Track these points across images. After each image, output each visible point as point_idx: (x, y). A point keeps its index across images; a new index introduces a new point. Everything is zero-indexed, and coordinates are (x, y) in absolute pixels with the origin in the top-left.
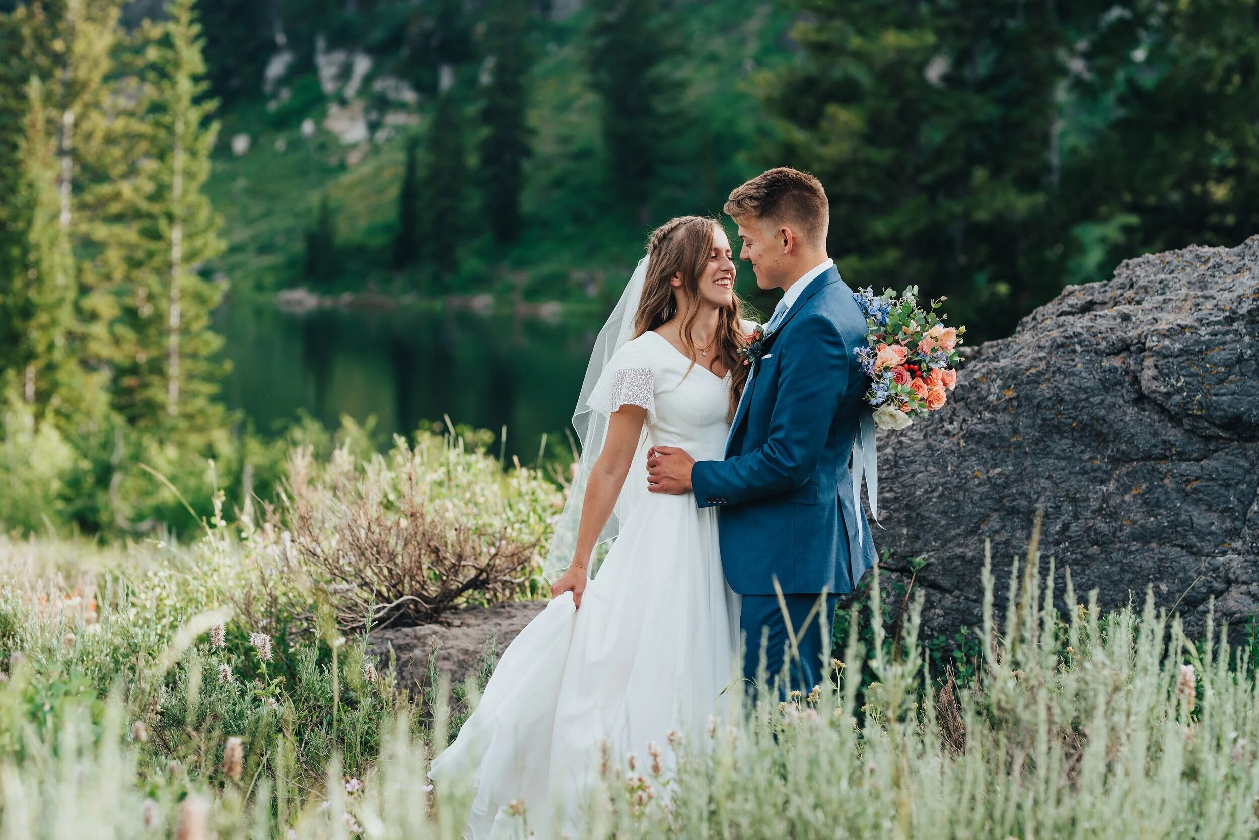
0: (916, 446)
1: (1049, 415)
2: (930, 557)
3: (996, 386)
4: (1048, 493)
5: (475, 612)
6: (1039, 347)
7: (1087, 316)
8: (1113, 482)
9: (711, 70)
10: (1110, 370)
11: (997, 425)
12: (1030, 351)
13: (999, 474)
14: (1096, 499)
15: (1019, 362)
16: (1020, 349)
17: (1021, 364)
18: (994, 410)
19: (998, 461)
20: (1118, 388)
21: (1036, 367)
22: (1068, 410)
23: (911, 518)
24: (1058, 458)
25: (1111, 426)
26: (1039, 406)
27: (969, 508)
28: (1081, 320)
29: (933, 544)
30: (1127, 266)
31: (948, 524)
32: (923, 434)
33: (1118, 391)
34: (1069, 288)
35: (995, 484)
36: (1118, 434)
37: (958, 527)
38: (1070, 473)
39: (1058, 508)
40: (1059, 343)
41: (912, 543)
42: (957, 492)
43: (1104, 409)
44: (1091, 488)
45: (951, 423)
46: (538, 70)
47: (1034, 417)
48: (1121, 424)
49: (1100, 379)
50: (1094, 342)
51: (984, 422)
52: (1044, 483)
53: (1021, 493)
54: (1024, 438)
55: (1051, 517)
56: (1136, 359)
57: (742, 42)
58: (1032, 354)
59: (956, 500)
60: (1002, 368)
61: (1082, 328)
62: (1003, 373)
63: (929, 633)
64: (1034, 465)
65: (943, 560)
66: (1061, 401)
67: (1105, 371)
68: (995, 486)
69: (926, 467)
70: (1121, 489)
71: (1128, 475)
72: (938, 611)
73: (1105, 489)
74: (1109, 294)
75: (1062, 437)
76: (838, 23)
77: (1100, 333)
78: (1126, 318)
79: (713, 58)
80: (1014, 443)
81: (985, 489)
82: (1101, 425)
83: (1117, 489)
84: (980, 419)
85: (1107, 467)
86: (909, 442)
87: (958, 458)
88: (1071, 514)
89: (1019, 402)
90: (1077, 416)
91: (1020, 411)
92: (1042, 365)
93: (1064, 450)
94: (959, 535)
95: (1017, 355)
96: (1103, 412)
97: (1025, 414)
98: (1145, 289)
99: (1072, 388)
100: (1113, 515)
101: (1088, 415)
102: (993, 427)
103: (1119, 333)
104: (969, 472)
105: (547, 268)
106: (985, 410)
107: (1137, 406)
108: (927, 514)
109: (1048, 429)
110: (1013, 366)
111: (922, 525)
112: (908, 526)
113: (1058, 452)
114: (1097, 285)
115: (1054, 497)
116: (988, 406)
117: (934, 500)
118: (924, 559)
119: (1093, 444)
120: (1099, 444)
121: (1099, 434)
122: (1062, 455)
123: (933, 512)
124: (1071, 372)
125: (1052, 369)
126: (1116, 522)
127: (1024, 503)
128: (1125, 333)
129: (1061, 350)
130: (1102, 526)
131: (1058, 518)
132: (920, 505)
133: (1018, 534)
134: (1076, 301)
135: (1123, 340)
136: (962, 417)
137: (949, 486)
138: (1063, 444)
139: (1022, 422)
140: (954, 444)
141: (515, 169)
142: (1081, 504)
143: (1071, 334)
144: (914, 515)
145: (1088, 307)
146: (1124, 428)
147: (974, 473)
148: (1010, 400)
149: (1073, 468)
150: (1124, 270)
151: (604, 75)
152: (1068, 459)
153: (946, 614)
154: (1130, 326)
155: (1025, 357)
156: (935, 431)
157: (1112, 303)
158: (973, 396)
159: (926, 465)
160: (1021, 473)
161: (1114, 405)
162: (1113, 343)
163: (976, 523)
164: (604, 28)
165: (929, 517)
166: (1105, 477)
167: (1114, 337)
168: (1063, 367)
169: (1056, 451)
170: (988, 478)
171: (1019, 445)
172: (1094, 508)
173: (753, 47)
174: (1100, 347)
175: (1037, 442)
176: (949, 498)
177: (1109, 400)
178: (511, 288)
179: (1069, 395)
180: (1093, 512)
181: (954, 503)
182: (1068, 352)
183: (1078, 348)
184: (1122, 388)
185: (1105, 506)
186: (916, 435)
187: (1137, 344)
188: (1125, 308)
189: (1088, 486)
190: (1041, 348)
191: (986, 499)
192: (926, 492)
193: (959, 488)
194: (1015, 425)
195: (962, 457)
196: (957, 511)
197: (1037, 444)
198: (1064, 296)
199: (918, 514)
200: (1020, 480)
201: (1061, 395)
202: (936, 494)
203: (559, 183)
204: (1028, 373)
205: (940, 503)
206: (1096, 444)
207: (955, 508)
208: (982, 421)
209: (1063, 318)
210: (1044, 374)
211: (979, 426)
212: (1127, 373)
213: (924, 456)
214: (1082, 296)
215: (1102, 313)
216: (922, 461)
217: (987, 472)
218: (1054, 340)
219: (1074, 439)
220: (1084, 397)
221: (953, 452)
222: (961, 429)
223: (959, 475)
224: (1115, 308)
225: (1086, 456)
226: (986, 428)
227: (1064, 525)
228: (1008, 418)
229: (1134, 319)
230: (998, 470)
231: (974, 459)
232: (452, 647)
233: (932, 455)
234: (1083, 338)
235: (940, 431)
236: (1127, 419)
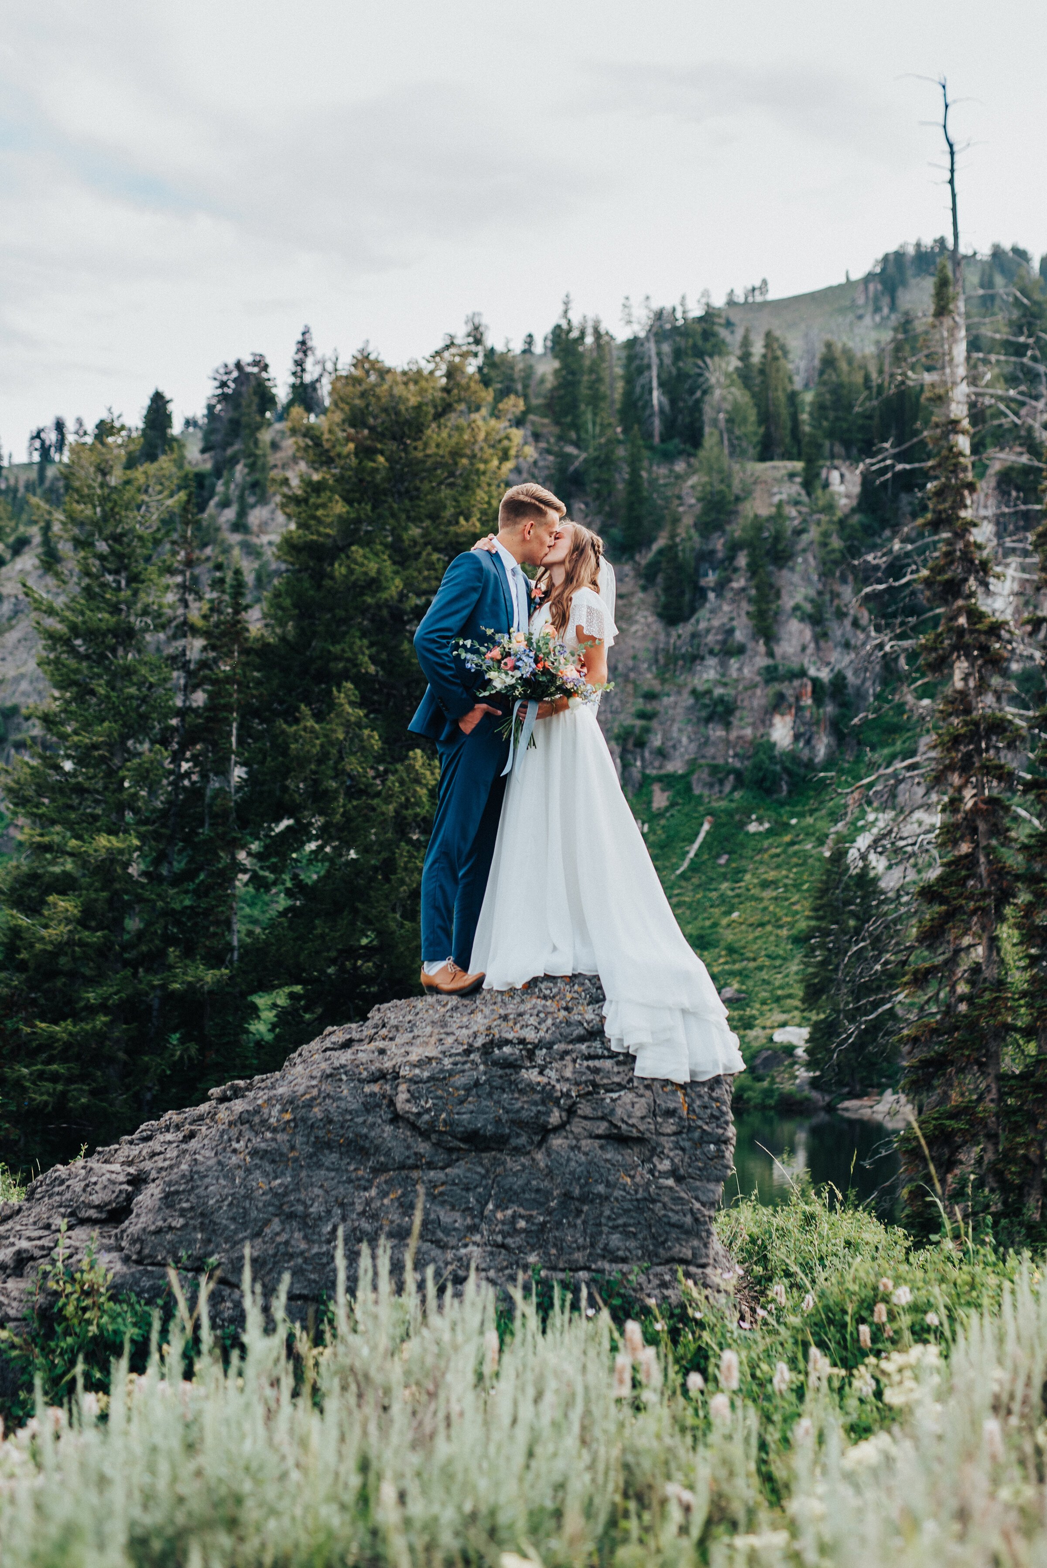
0: (208, 1163)
1: (321, 1133)
2: (220, 1257)
3: (276, 1110)
4: (321, 1200)
7: (350, 1051)
8: (374, 1188)
10: (370, 1095)
11: (277, 1143)
12: (304, 1081)
13: (279, 1184)
14: (360, 1204)
15: (295, 1089)
16: (295, 1079)
17: (297, 1091)
18: (274, 1130)
19: (278, 1174)
20: (378, 1110)
21: (309, 1093)
22: (337, 1129)
23: (205, 1224)
24: (328, 1169)
25: (372, 1142)
26: (312, 1126)
27: (254, 1214)
28: (345, 1054)
29: (224, 1246)
30: (379, 1010)
31: (237, 1229)
32: (214, 1152)
33: (378, 1112)
34: (330, 1029)
35: (276, 1193)
36: (378, 1148)
37: (245, 1231)
38: (339, 1182)
39: (329, 1212)
40: (328, 1073)
41: (205, 1246)
42: (244, 1201)
43: (367, 1127)
44: (356, 1194)
45: (238, 1141)
47: (308, 1135)
48: (380, 1139)
49: (362, 1103)
50: (357, 1072)
51: (267, 1141)
52: (317, 1191)
53: (299, 1200)
54: (300, 1154)
55: (324, 1220)
56: (392, 1085)
58: (306, 1083)
59: (243, 1208)
60: (281, 1095)
61: (347, 1060)
62: (281, 1099)
63: (221, 1323)
64: (309, 1176)
65: (232, 1259)
66: (330, 1121)
67: (366, 1096)
68: (276, 1195)
70: (381, 1194)
71: (386, 1182)
72: (228, 1304)
73: (367, 1195)
74: (365, 1033)
75: (332, 1152)
76: (57, 829)
77: (362, 1065)
78: (382, 1052)
80: (292, 1158)
81: (268, 1197)
82: (363, 1141)
83: (378, 1194)
84: (263, 1138)
85: (368, 1176)
86: (202, 1159)
87: (245, 1172)
88: (340, 1216)
89: (295, 1123)
90: (344, 1134)
91: (296, 1130)
92: (315, 1092)
93: (333, 1163)
94: (246, 1237)
95: (292, 1084)
96: (365, 1130)
97: (301, 1133)
98: (397, 1028)
99: (340, 1110)
100: (375, 1217)
101: (352, 1133)
102: (274, 1145)
103: (378, 1065)
104: (254, 1184)
106: (267, 1130)
107: (393, 1125)
108: (218, 1221)
109: (320, 1146)
110: (290, 1093)
111: (214, 1231)
112: (202, 1231)
113: (329, 1165)
114: (354, 1026)
115: (326, 1203)
116: (270, 1127)
117: (225, 1208)
118: (216, 1259)
119: (357, 1157)
120: (362, 1157)
121: (362, 1148)
122: (332, 1166)
123: (223, 1218)
124: (338, 1097)
125: (323, 1095)
126: (376, 1222)
127: (301, 1208)
128: (382, 1064)
129: (330, 1079)
130: (366, 1226)
131: (328, 1220)
132: (213, 1213)
133: (296, 1235)
134: (337, 1039)
135: (380, 1070)
136: (247, 1137)
137: (237, 1196)
138: (331, 1158)
139: (299, 1140)
140: (241, 1160)
142: (348, 1208)
143: (338, 1065)
144: (207, 1222)
145: (347, 1044)
146: (383, 1143)
147: (258, 1184)
148: (288, 1122)
149: (341, 1177)
150: (376, 1013)
152: (336, 1170)
153: (235, 1306)
154: (386, 1058)
155: (300, 1085)
156: (224, 1149)
157: (367, 1040)
158: (257, 1119)
159: (217, 1179)
160: (298, 1183)
161: (374, 1125)
162: (373, 1072)
163: (260, 1227)
165: (220, 1223)
166: (367, 1184)
167: (373, 1068)
168: (332, 1093)
169: (326, 1164)
170: (271, 1188)
171: (296, 1160)
172: (359, 1211)
174: (362, 1076)
175: (310, 1156)
176: (238, 1206)
177: (370, 1119)
179: (337, 1116)
180: (358, 1214)
181: (241, 1211)
182: (336, 1081)
183: (344, 1077)
185: (368, 1209)
186: (208, 1153)
187: (392, 1073)
188: (381, 1044)
189: (353, 1193)
190: (312, 1078)
191: (269, 1206)
192: (218, 1201)
193: (246, 1197)
194: (292, 1143)
195: (248, 1171)
196: (244, 1217)
198: (326, 1036)
199: (211, 1221)
200: (297, 1189)
201: (330, 1116)
202: (226, 1203)
204: (303, 1099)
205: (230, 1210)
206: (360, 1157)
207: (242, 1215)
208: (264, 1140)
209: (328, 1053)
210: (315, 1099)
211: (263, 1144)
213: (216, 1171)
214: (341, 1035)
215: (362, 1048)
216: (214, 1175)
217: (270, 1183)
218: (324, 1071)
219: (341, 1154)
220: (349, 1117)
221: (240, 1167)
222: (247, 1147)
223: (245, 1186)
224: (373, 1044)
225: (352, 1168)
226: (268, 1146)
227: (331, 1228)
228: (286, 1137)
229: (389, 1053)
230: (278, 1181)
231: (258, 1172)
233: (223, 1170)
234: (348, 1068)
235: (228, 1149)
236: (386, 1135)
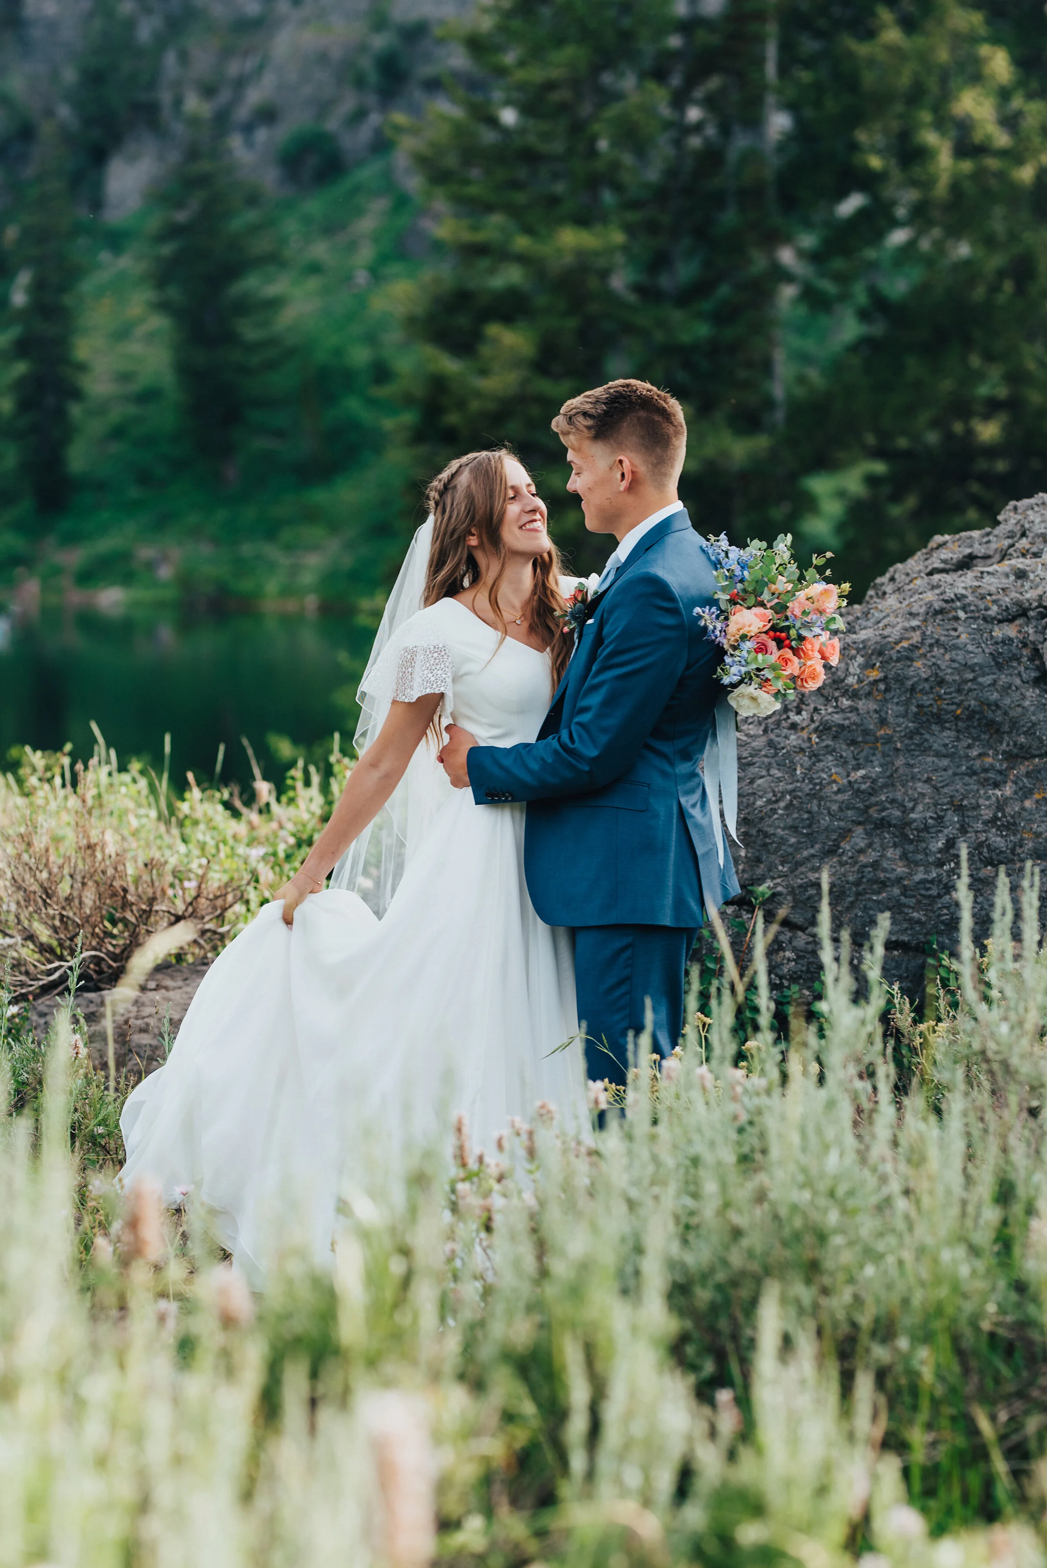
0: (754, 744)
1: (926, 700)
2: (776, 885)
3: (856, 664)
4: (927, 800)
5: (170, 970)
6: (911, 614)
7: (970, 574)
8: (1009, 784)
9: (313, 283)
10: (1003, 642)
11: (858, 714)
12: (899, 620)
13: (863, 777)
14: (988, 807)
15: (886, 633)
16: (885, 617)
17: (889, 636)
18: (854, 695)
19: (861, 761)
20: (1015, 664)
21: (908, 639)
22: (951, 693)
23: (751, 836)
24: (938, 755)
25: (1006, 713)
26: (913, 689)
27: (824, 822)
28: (963, 578)
29: (780, 868)
30: (1015, 508)
31: (799, 842)
32: (762, 728)
33: (1014, 668)
34: (938, 539)
35: (858, 790)
36: (1015, 723)
37: (812, 846)
38: (955, 774)
39: (940, 819)
40: (937, 608)
41: (752, 867)
42: (810, 802)
43: (997, 690)
44: (982, 792)
45: (799, 713)
46: (87, 286)
47: (907, 703)
48: (1019, 710)
49: (991, 654)
50: (982, 607)
51: (843, 711)
52: (921, 787)
53: (893, 801)
54: (895, 731)
55: (933, 830)
56: (1036, 627)
57: (352, 247)
58: (902, 623)
59: (809, 812)
60: (863, 642)
61: (966, 588)
62: (864, 648)
63: (778, 982)
64: (908, 765)
65: (793, 888)
66: (941, 682)
67: (997, 643)
68: (858, 792)
69: (768, 770)
70: (1020, 793)
71: (1028, 775)
72: (788, 954)
73: (999, 793)
74: (993, 546)
75: (944, 729)
76: (496, 219)
77: (990, 595)
78: (1021, 575)
79: (315, 269)
80: (882, 737)
81: (846, 796)
82: (993, 711)
83: (1016, 793)
84: (836, 707)
85: (1001, 765)
86: (744, 738)
87: (810, 758)
88: (957, 826)
89: (887, 684)
90: (962, 701)
91: (888, 696)
92: (916, 637)
93: (946, 745)
94: (813, 856)
95: (881, 625)
96: (995, 696)
97: (895, 700)
98: (1044, 538)
99: (956, 665)
100: (1011, 827)
101: (975, 699)
102: (854, 717)
103: (1014, 595)
104: (825, 776)
105: (105, 545)
106: (843, 695)
107: (1039, 687)
108: (771, 831)
109: (924, 719)
110: (878, 639)
111: (765, 845)
112: (747, 846)
113: (939, 748)
114: (976, 534)
115: (935, 805)
116: (847, 691)
117: (780, 812)
118: (768, 887)
119: (983, 736)
120: (991, 737)
121: (991, 723)
122: (944, 751)
123: (779, 827)
124: (953, 645)
125: (929, 641)
126: (1015, 835)
127: (898, 813)
128: (1021, 593)
129: (940, 617)
130: (997, 840)
131: (941, 831)
132: (762, 819)
133: (890, 853)
134: (950, 555)
135: (1018, 603)
136: (812, 706)
137: (799, 794)
138: (943, 737)
139: (892, 710)
140: (803, 741)
141: (60, 414)
142: (970, 814)
143: (953, 596)
144: (754, 832)
145: (966, 563)
146: (1024, 715)
147: (831, 776)
148: (876, 682)
149: (958, 767)
150: (1012, 514)
151: (173, 292)
152: (951, 756)
153: (799, 957)
154: (1027, 585)
155: (893, 627)
156: (778, 724)
157: (997, 557)
159: (768, 768)
160: (891, 775)
161: (1010, 687)
162: (1007, 607)
163: (835, 840)
164: (172, 232)
165: (774, 834)
166: (999, 778)
167: (1007, 599)
168: (943, 638)
169: (935, 746)
170: (850, 782)
171: (888, 740)
172: (986, 817)
173: (366, 254)
174: (989, 613)
175: (911, 735)
176: (800, 809)
177: (1004, 679)
178: (57, 571)
179: (952, 674)
180: (985, 823)
181: (806, 816)
182: (949, 620)
183: (962, 614)
184: (1019, 664)
185: (1000, 815)
186: (754, 730)
187: (1037, 607)
188: (1020, 563)
189: (978, 791)
190: (912, 615)
191: (848, 809)
192: (769, 802)
193: (812, 796)
194: (883, 714)
195: (815, 756)
196: (810, 826)
197: (911, 738)
198: (932, 549)
199: (759, 831)
200: (890, 784)
201: (941, 674)
202: (782, 804)
203: (118, 433)
204: (898, 648)
205: (788, 815)
206: (987, 737)
207: (808, 822)
208: (839, 710)
209: (936, 577)
210: (918, 648)
211: (836, 716)
212: (1025, 645)
213: (766, 756)
214: (957, 549)
215: (990, 569)
216: (763, 763)
217: (848, 776)
218: (930, 605)
219: (958, 731)
220: (970, 676)
221: (802, 750)
222: (812, 720)
223: (811, 780)
224: (1006, 562)
225: (975, 752)
226: (845, 719)
227: (947, 841)
228: (873, 706)
229: (1032, 576)
230: (861, 772)
231: (830, 758)
232: (150, 1016)
233: (776, 754)
234: (967, 601)
235: (784, 724)
236: (1027, 703)
